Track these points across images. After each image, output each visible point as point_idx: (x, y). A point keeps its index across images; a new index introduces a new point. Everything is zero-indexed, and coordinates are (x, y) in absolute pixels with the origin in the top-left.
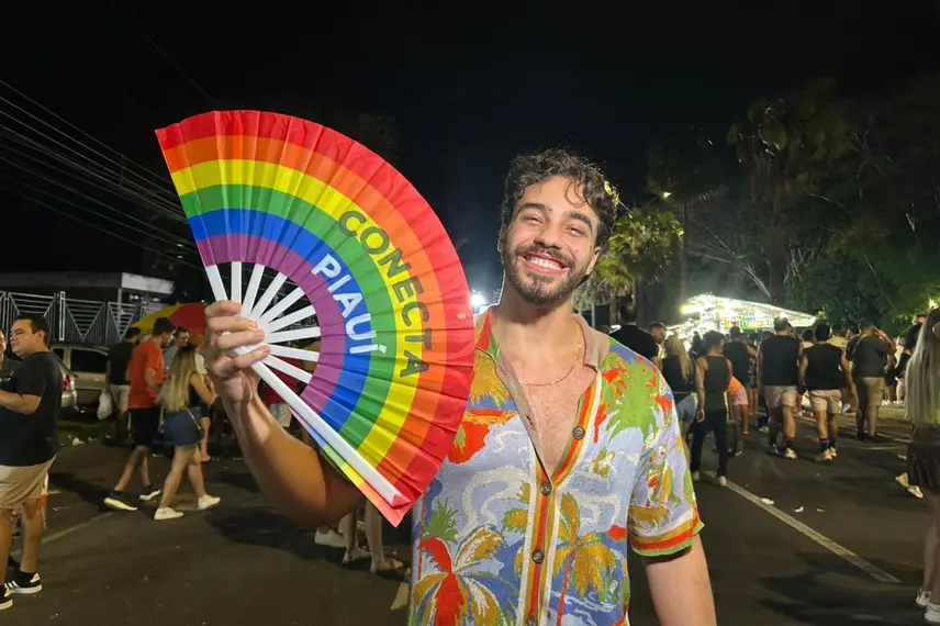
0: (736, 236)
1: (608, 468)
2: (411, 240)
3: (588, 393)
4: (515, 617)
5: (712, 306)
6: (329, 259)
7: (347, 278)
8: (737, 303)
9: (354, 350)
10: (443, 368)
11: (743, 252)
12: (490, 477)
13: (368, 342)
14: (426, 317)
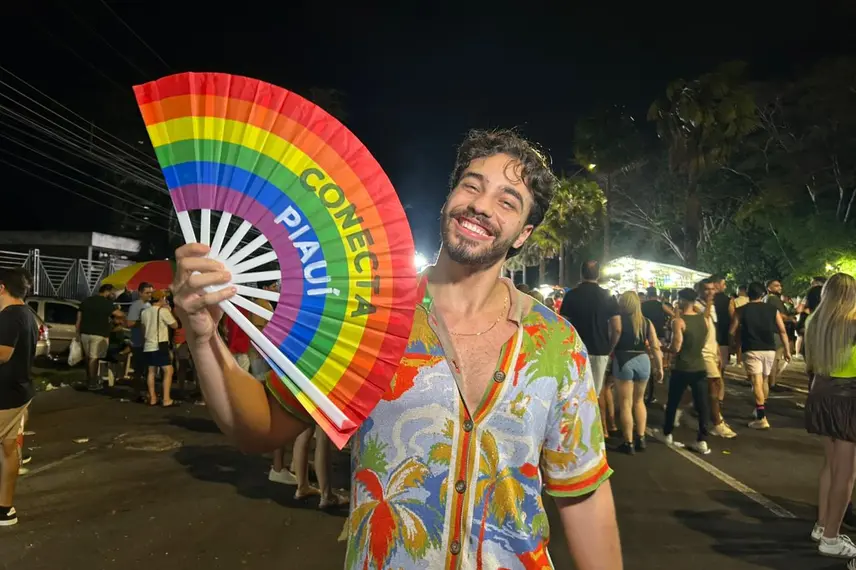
0: (654, 205)
1: (523, 410)
2: (363, 196)
3: (510, 342)
4: (440, 541)
5: (632, 268)
6: (290, 210)
7: (306, 228)
8: (654, 266)
9: (311, 293)
10: (389, 312)
11: (659, 220)
12: (416, 414)
13: (324, 286)
14: (375, 266)
